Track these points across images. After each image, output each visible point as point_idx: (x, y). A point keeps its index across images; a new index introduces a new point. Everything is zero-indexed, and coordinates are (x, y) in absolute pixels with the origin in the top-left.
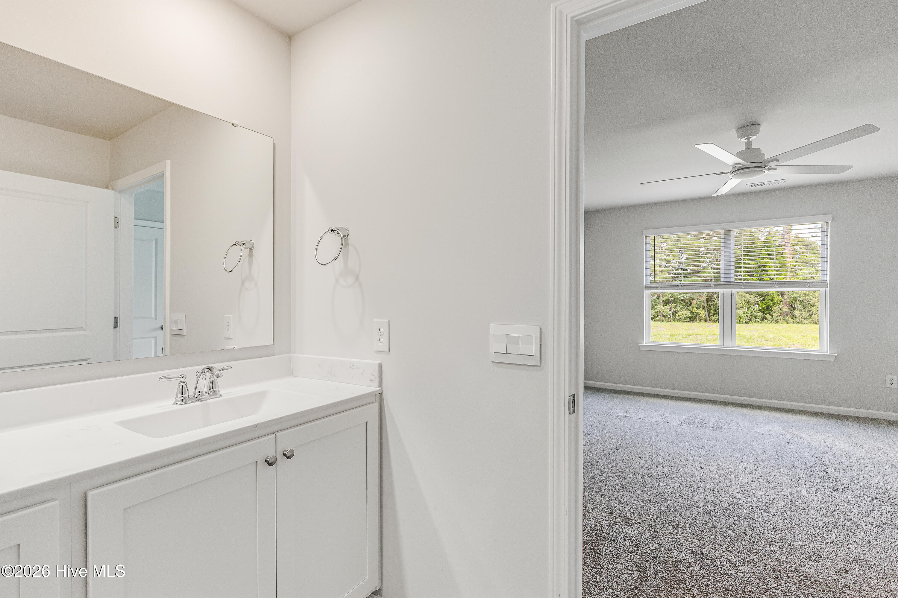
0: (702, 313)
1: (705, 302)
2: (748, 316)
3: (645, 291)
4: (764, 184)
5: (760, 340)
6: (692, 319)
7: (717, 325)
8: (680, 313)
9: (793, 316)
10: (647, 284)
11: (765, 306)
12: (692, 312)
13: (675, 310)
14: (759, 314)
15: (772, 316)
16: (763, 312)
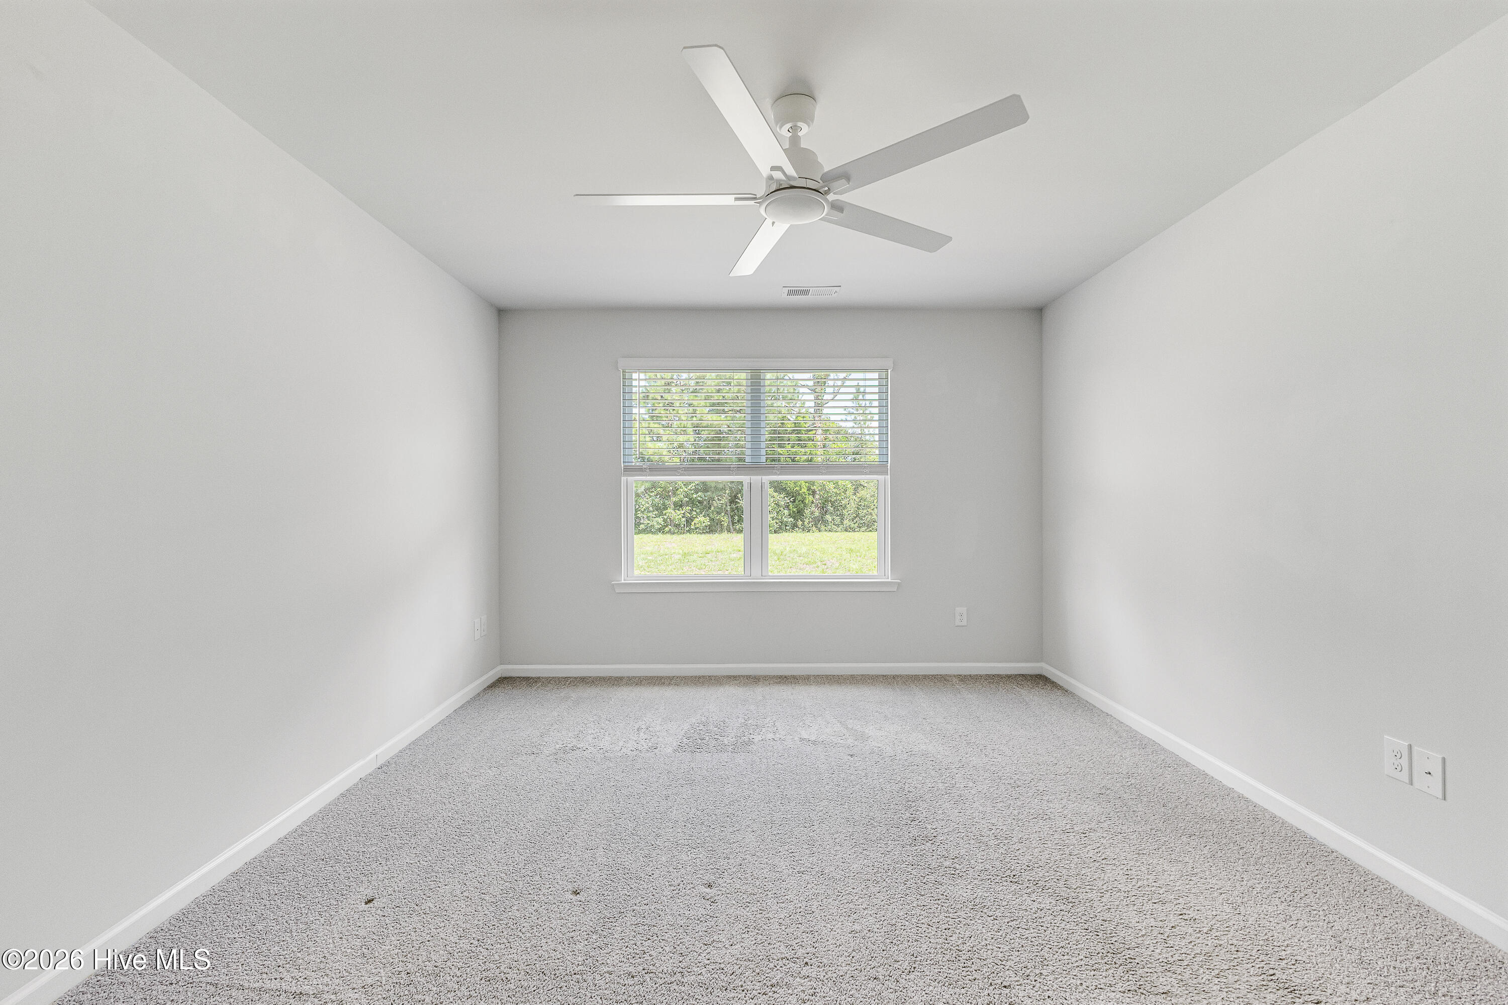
0: (723, 520)
1: (728, 504)
2: (777, 523)
3: (623, 479)
4: (806, 292)
5: (792, 555)
6: (711, 529)
7: (741, 536)
8: (696, 520)
9: (825, 523)
10: (627, 464)
11: (796, 509)
12: (712, 520)
13: (689, 516)
14: (790, 520)
15: (803, 522)
16: (794, 518)
